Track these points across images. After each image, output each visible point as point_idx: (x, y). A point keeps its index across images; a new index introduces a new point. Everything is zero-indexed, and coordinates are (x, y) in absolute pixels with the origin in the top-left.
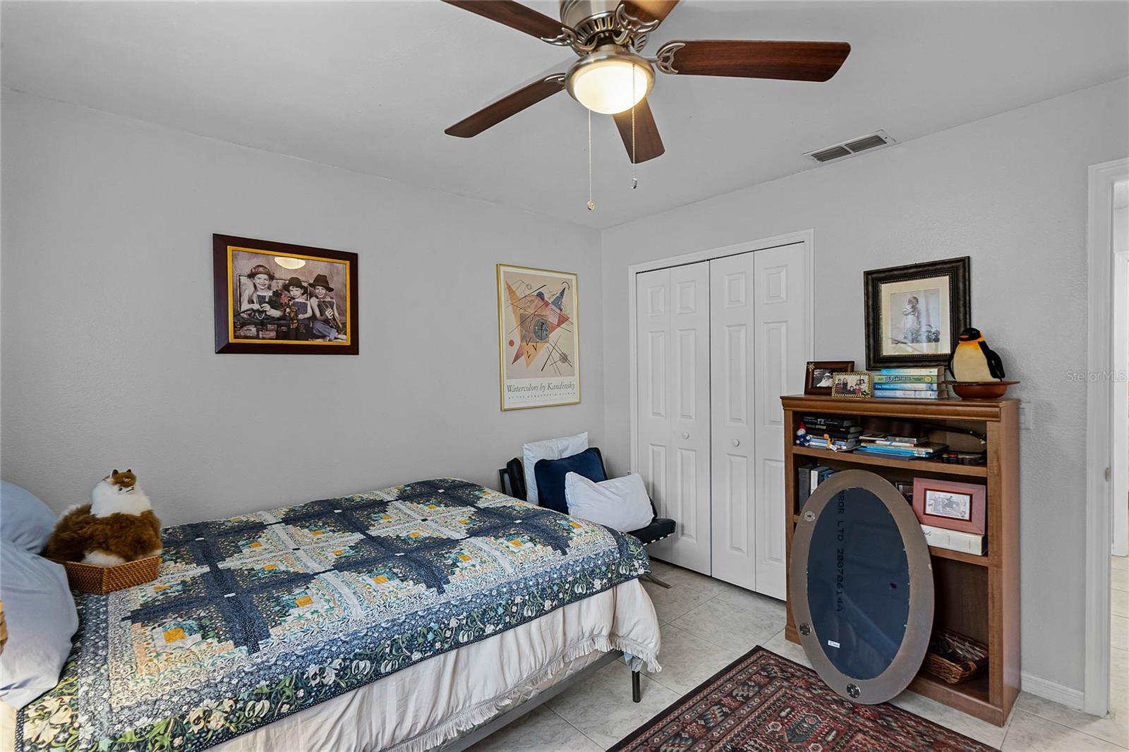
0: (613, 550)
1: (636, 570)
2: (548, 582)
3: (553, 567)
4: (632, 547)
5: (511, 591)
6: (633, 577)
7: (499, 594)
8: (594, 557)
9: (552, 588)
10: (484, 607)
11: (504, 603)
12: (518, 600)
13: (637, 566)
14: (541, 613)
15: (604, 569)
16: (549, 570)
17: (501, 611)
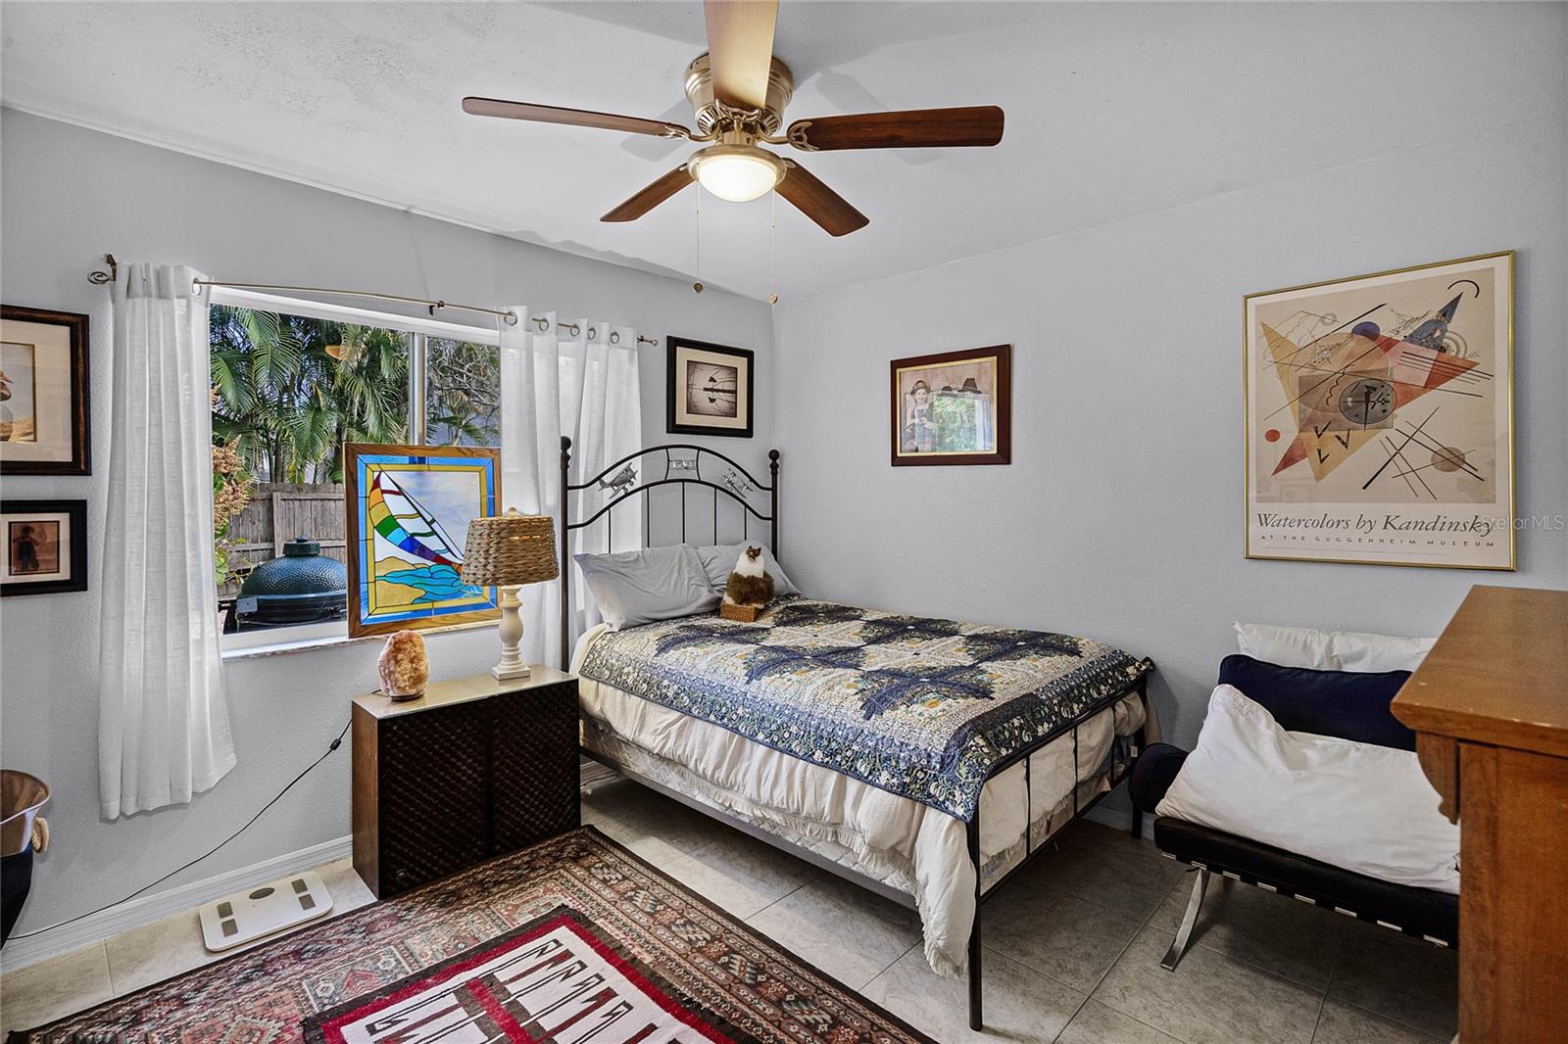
0: (933, 754)
1: (954, 803)
2: (829, 734)
3: (843, 722)
4: (964, 770)
5: (791, 717)
6: (946, 810)
7: (781, 713)
8: (898, 744)
9: (829, 742)
10: (764, 714)
11: (779, 722)
12: (794, 729)
13: (958, 799)
14: (808, 757)
15: (903, 766)
16: (837, 723)
17: (774, 727)
